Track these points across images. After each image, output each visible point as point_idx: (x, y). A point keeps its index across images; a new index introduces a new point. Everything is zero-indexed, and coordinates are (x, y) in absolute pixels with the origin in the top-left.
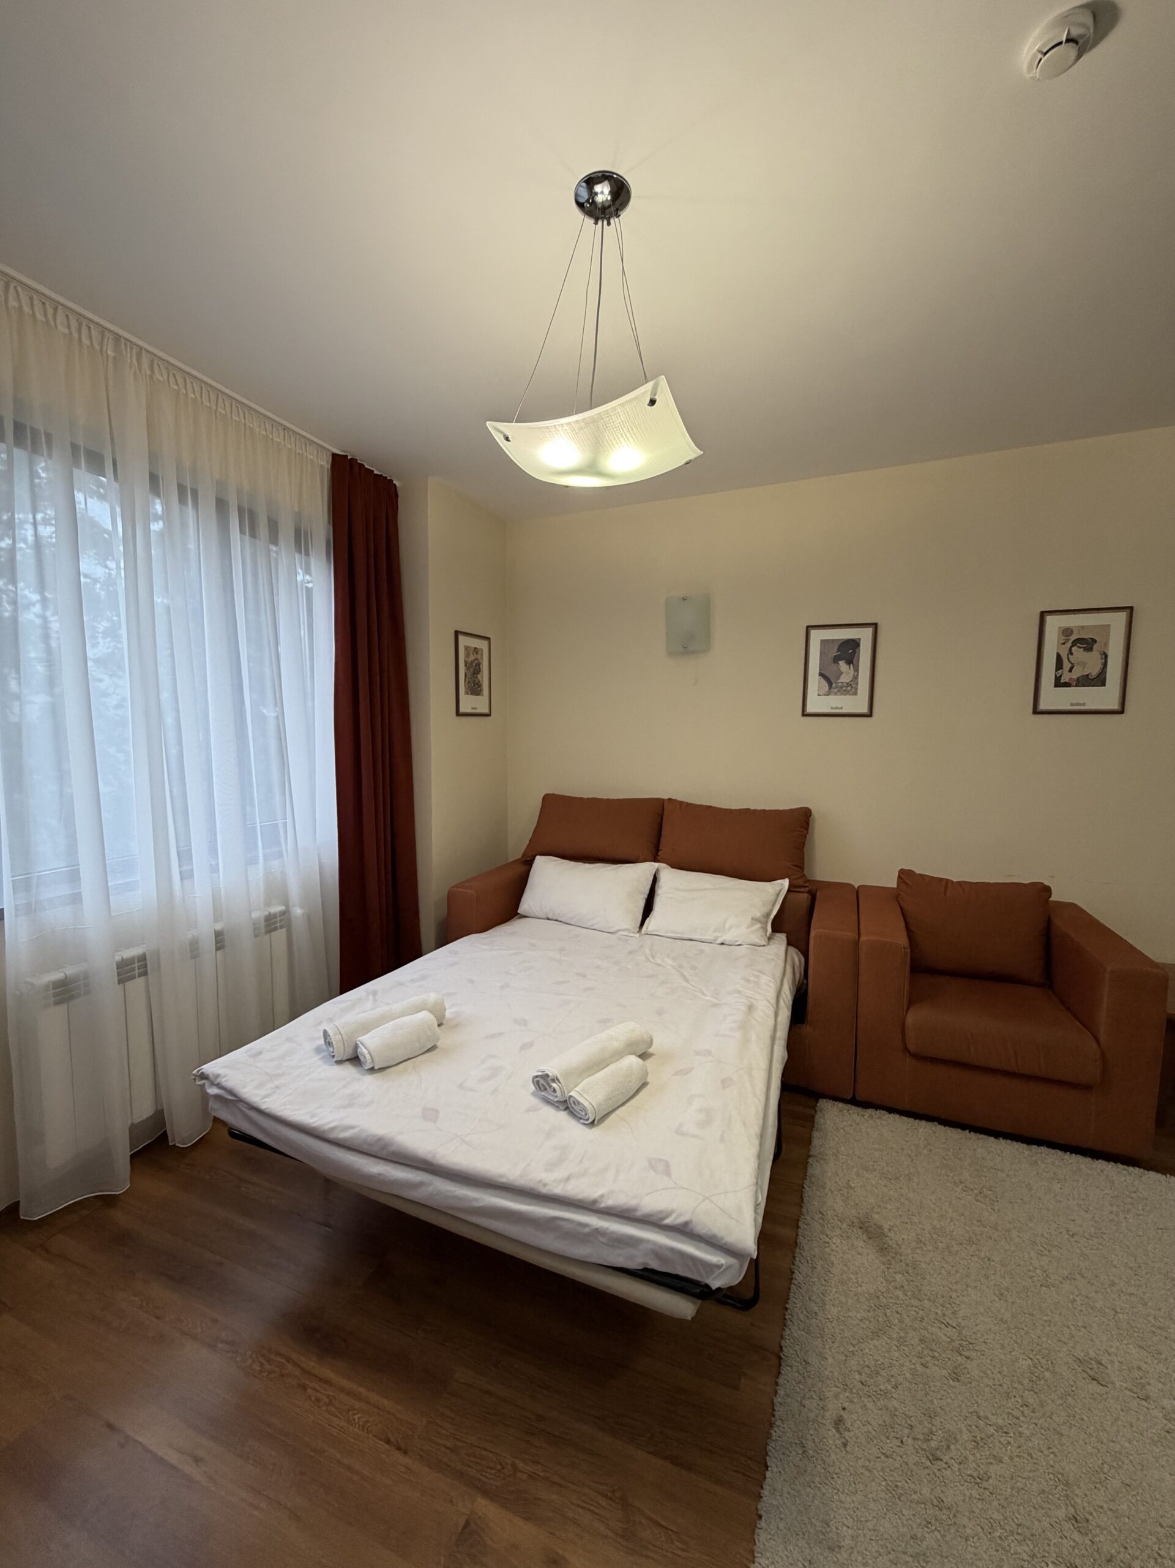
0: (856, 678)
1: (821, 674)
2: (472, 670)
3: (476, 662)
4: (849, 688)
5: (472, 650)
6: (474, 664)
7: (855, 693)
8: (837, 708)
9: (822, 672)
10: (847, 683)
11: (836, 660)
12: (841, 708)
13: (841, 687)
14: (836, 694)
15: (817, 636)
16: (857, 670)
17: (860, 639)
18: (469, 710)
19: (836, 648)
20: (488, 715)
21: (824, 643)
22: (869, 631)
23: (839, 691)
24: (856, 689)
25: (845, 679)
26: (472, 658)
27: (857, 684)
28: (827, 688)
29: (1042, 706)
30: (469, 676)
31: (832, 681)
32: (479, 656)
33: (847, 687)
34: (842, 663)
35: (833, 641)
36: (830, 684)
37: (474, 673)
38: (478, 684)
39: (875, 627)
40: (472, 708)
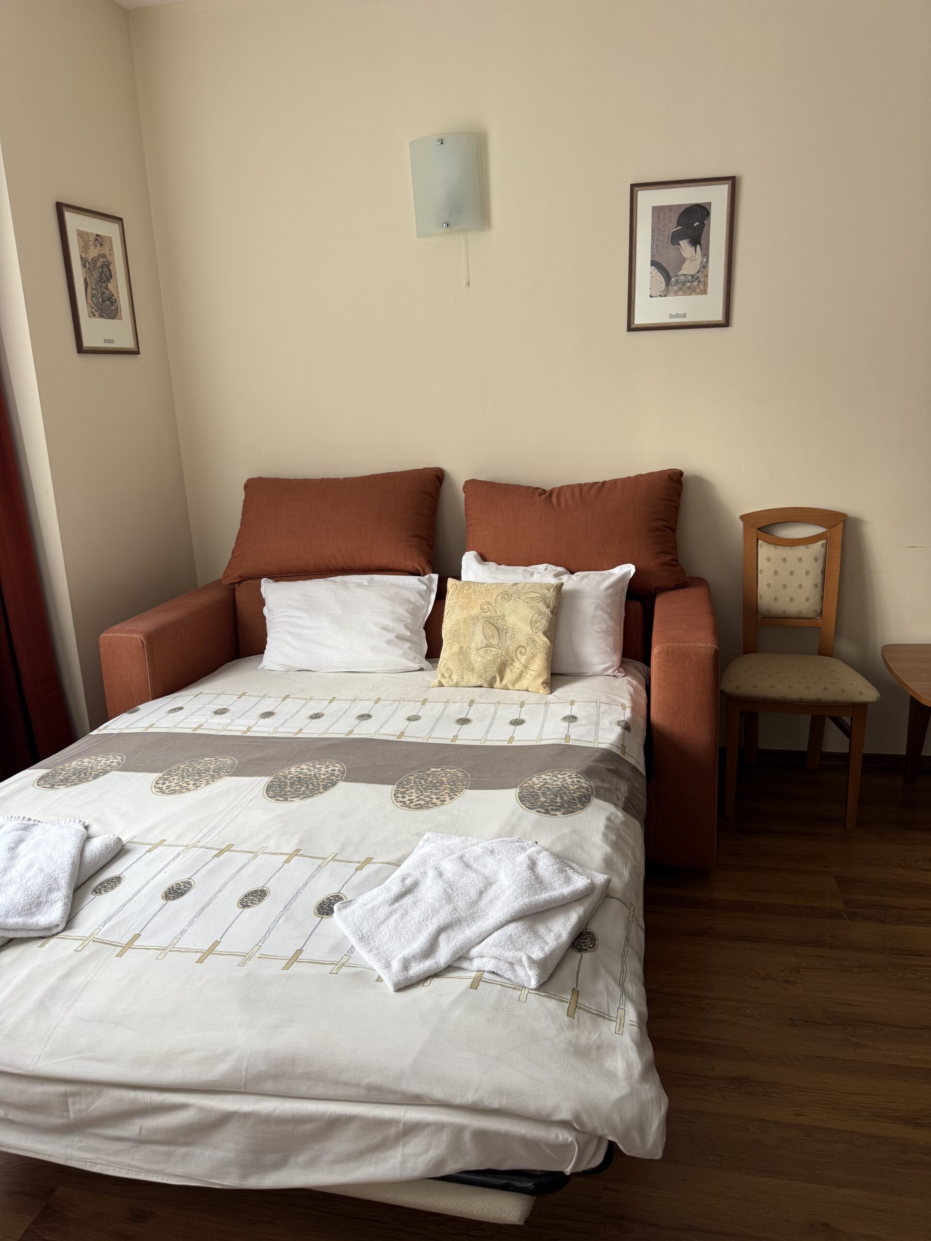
0: (704, 266)
1: (654, 263)
2: (96, 274)
3: (102, 260)
4: (695, 283)
5: (92, 238)
6: (99, 264)
7: (704, 292)
8: (677, 316)
9: (656, 259)
10: (692, 276)
11: (675, 239)
12: (684, 316)
13: (684, 284)
14: (676, 293)
15: (647, 200)
16: (706, 254)
17: (710, 203)
18: (100, 344)
19: (675, 217)
20: (136, 352)
21: (658, 212)
22: (724, 189)
23: (681, 289)
24: (706, 285)
25: (689, 269)
26: (93, 253)
27: (706, 276)
28: (664, 284)
30: (92, 283)
31: (671, 273)
32: (106, 250)
33: (692, 282)
34: (684, 244)
35: (671, 208)
36: (668, 278)
37: (101, 281)
38: (109, 299)
39: (733, 182)
40: (106, 341)
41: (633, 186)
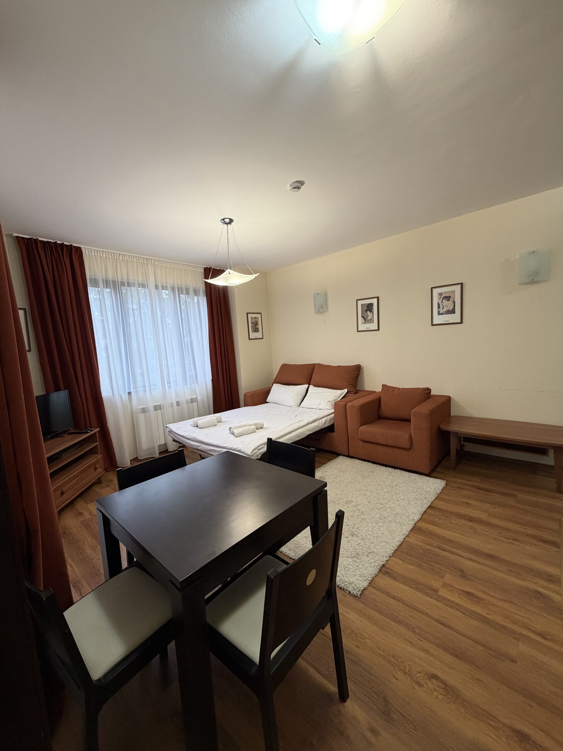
0: (373, 317)
1: (362, 317)
2: (254, 324)
3: (256, 322)
4: (371, 321)
5: (254, 318)
6: (255, 322)
7: (373, 323)
9: (362, 316)
10: (370, 319)
11: (366, 311)
13: (369, 321)
14: (367, 323)
15: (360, 303)
16: (373, 314)
17: (373, 303)
18: (254, 338)
19: (366, 306)
20: (263, 338)
21: (362, 305)
22: (376, 299)
23: (368, 322)
24: (373, 321)
25: (370, 317)
26: (254, 320)
27: (373, 319)
28: (364, 322)
29: (434, 323)
30: (253, 326)
31: (366, 318)
32: (257, 320)
33: (370, 320)
34: (368, 312)
35: (365, 304)
36: (365, 320)
37: (255, 325)
38: (257, 329)
39: (378, 298)
40: (255, 337)
41: (357, 300)
